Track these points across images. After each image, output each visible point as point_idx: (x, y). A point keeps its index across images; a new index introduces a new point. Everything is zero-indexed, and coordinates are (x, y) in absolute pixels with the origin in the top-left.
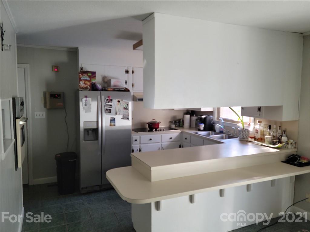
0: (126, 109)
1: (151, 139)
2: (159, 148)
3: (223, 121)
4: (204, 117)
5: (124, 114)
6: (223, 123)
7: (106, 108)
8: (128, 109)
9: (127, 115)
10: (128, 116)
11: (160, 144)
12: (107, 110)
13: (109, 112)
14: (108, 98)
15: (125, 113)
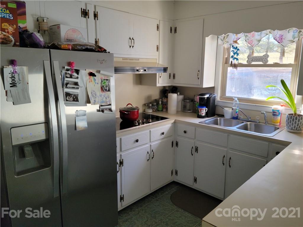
0: (106, 90)
1: (137, 141)
2: (148, 153)
3: (238, 102)
4: (207, 96)
5: (103, 102)
6: (239, 104)
7: (66, 90)
8: (109, 90)
9: (108, 103)
10: (110, 105)
11: (148, 145)
12: (67, 94)
13: (74, 100)
14: (69, 68)
15: (104, 99)
